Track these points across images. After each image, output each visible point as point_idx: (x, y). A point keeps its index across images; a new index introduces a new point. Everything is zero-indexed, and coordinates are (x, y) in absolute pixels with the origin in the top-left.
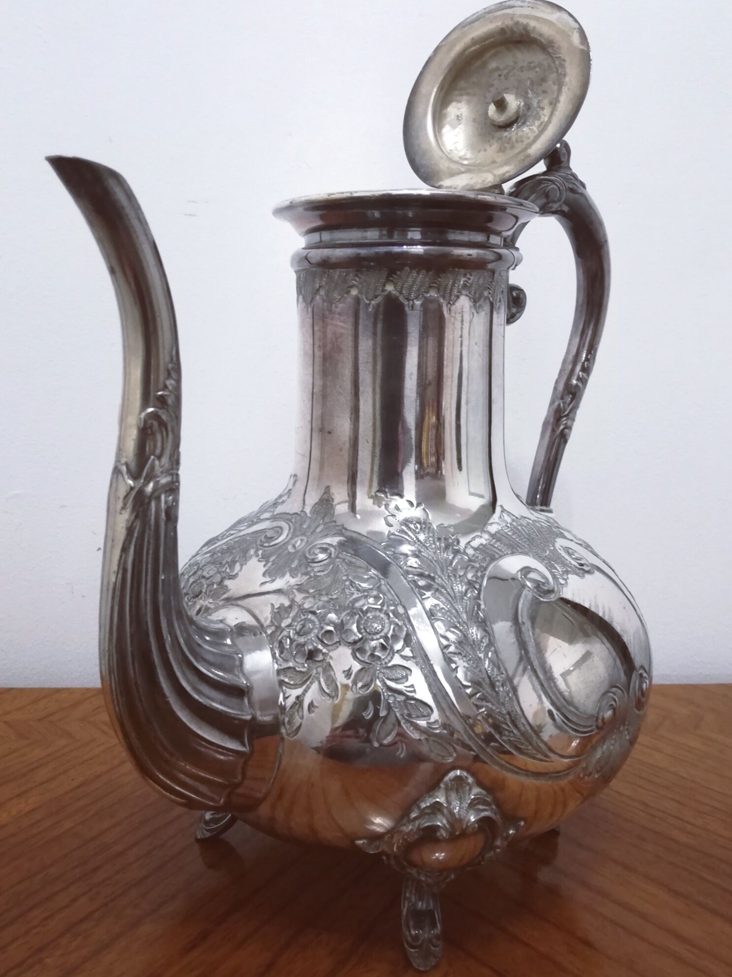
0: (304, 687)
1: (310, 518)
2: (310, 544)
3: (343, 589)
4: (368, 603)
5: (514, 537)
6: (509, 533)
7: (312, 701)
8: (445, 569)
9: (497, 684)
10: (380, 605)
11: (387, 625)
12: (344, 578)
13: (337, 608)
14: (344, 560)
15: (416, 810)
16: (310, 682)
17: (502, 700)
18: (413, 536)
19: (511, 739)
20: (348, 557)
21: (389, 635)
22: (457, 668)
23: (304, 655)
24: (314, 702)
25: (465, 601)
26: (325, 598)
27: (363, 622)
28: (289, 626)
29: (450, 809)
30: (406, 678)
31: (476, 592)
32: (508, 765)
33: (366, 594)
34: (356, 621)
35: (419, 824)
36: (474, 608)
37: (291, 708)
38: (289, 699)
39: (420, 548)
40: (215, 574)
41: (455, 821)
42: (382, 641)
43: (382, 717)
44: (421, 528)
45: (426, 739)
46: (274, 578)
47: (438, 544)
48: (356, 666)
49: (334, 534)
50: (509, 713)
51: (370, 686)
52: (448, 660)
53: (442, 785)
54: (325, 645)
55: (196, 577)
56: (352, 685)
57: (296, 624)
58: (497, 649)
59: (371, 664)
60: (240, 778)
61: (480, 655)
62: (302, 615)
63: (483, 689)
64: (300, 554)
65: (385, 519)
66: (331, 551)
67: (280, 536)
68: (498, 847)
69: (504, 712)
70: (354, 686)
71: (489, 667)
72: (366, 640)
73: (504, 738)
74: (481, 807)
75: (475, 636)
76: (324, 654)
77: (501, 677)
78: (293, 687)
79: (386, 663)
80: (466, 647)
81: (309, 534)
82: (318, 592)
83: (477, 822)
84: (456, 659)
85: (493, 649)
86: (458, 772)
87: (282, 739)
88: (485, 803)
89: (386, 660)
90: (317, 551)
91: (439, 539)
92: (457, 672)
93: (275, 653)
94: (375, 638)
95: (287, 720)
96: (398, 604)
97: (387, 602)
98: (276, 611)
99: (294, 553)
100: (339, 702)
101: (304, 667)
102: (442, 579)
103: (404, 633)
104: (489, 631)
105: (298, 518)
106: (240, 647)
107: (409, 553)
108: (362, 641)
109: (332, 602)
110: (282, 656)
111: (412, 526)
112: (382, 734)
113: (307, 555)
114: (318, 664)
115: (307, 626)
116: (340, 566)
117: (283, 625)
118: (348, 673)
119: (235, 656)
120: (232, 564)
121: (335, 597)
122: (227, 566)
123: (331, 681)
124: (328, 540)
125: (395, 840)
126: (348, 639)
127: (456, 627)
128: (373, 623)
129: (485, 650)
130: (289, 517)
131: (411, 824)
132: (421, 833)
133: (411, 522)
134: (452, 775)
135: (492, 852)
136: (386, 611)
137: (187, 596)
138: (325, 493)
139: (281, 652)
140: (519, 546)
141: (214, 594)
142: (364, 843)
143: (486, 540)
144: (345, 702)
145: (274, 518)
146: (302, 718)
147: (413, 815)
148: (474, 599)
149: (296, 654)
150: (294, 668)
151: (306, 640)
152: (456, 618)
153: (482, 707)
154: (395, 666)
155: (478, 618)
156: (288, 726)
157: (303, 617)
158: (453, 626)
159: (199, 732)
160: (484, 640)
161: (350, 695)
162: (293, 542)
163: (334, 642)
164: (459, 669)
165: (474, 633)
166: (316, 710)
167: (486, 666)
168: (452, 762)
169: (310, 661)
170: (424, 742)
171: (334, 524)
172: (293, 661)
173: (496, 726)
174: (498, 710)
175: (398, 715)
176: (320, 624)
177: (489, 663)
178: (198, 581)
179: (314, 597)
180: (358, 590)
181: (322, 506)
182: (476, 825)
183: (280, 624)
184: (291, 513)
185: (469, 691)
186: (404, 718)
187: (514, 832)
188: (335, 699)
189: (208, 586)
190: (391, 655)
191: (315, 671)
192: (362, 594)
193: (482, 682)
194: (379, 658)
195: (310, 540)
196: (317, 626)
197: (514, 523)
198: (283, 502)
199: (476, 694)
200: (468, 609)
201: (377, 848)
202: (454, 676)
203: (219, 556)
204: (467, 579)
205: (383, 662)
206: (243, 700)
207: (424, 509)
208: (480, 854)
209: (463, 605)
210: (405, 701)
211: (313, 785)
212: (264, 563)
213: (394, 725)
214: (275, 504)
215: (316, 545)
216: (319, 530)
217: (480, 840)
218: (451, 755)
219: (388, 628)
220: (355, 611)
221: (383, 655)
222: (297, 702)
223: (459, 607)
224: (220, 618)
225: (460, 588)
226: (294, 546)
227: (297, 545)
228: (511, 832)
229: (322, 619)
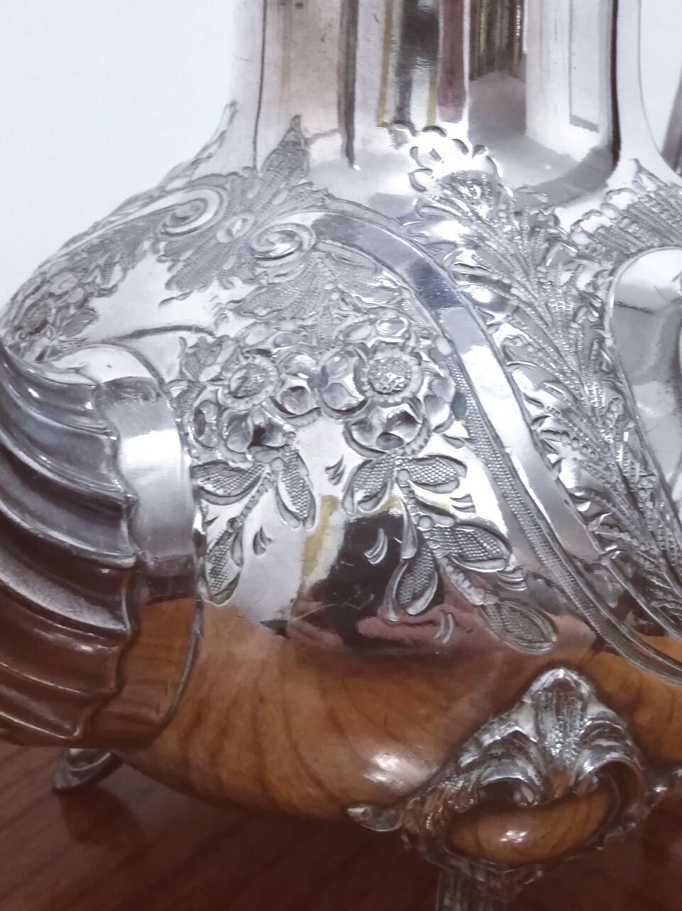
0: (246, 500)
1: (262, 179)
2: (259, 227)
3: (327, 308)
4: (378, 335)
5: (663, 216)
6: (654, 210)
7: (261, 530)
8: (532, 272)
9: (642, 494)
10: (402, 337)
11: (415, 376)
12: (329, 287)
13: (314, 343)
14: (329, 254)
15: (472, 748)
16: (258, 491)
17: (650, 528)
18: (467, 209)
19: (668, 606)
20: (335, 248)
21: (421, 396)
22: (559, 462)
23: (245, 437)
24: (265, 530)
25: (574, 332)
26: (289, 326)
27: (366, 370)
28: (215, 380)
29: (544, 748)
30: (456, 481)
31: (596, 315)
32: (660, 659)
33: (372, 316)
34: (352, 368)
35: (478, 780)
36: (592, 345)
37: (217, 544)
38: (213, 525)
39: (480, 231)
40: (74, 288)
41: (552, 769)
42: (406, 408)
43: (406, 560)
44: (483, 194)
45: (497, 605)
46: (188, 291)
47: (516, 223)
48: (353, 459)
49: (308, 208)
50: (664, 554)
51: (380, 499)
52: (543, 447)
53: (527, 700)
54: (290, 416)
55: (38, 295)
56: (345, 497)
57: (229, 375)
58: (640, 425)
59: (383, 453)
60: (112, 684)
61: (606, 438)
62: (241, 358)
63: (614, 506)
64: (240, 245)
65: (411, 175)
66: (301, 237)
67: (201, 215)
68: (632, 819)
69: (656, 551)
70: (349, 499)
71: (625, 459)
72: (373, 405)
73: (654, 604)
74: (604, 743)
75: (596, 400)
76: (286, 434)
77: (650, 481)
78: (222, 501)
79: (414, 452)
80: (577, 420)
81: (259, 208)
82: (275, 313)
83: (596, 773)
84: (557, 444)
85: (631, 425)
86: (561, 673)
87: (200, 606)
88: (612, 734)
89: (415, 446)
90: (274, 238)
91: (518, 214)
92: (560, 471)
93: (187, 434)
94: (391, 400)
95: (209, 566)
96: (437, 336)
97: (415, 332)
98: (190, 351)
99: (229, 243)
100: (317, 529)
101: (246, 460)
102: (527, 289)
103: (452, 392)
104: (623, 389)
105: (238, 181)
106: (115, 420)
107: (459, 241)
108: (363, 409)
109: (304, 333)
110: (201, 439)
111: (464, 190)
112: (406, 596)
113: (255, 246)
114: (275, 454)
115: (252, 379)
116: (321, 266)
117: (203, 378)
118: (335, 472)
119: (104, 438)
120: (106, 270)
121: (309, 322)
122: (97, 273)
123: (301, 488)
124: (296, 218)
125: (428, 807)
126: (335, 404)
127: (557, 381)
128: (387, 371)
129: (615, 426)
130: (221, 181)
131: (462, 776)
132: (482, 794)
133: (463, 183)
134: (547, 678)
135: (620, 828)
136: (414, 348)
137: (19, 332)
138: (291, 129)
139: (200, 432)
140: (673, 234)
141: (69, 324)
142: (364, 814)
143: (611, 219)
144: (328, 531)
145: (191, 185)
146: (240, 563)
147: (467, 759)
148: (591, 327)
149: (228, 436)
150: (225, 463)
151: (250, 406)
152: (555, 363)
153: (611, 542)
154: (432, 457)
155: (601, 364)
156: (211, 581)
157: (244, 362)
158: (552, 378)
159: (23, 591)
160: (614, 408)
161: (339, 519)
162: (227, 224)
163: (307, 411)
164: (564, 465)
165: (594, 392)
166: (269, 547)
167: (620, 458)
168: (548, 654)
169: (259, 449)
170: (490, 611)
171: (308, 188)
172: (223, 449)
173: (640, 581)
174: (643, 548)
175: (439, 555)
176: (280, 374)
177: (625, 453)
178: (42, 304)
179: (267, 324)
180: (357, 309)
181: (285, 156)
182: (595, 780)
183: (196, 375)
184: (225, 172)
185: (584, 507)
186: (451, 563)
187: (665, 789)
188: (308, 524)
189: (59, 309)
190: (424, 435)
191: (267, 469)
192: (366, 317)
193: (611, 490)
194: (400, 440)
195: (261, 220)
196: (272, 379)
197: (662, 192)
198: (209, 157)
199: (599, 514)
200: (580, 347)
201: (392, 821)
202: (554, 478)
203: (84, 258)
204: (577, 290)
205: (408, 450)
206: (116, 526)
207: (488, 158)
208: (596, 832)
209: (569, 339)
210: (452, 529)
211: (261, 699)
212: (168, 264)
213: (430, 577)
214: (196, 163)
215: (272, 227)
216: (277, 201)
217: (597, 810)
218: (547, 640)
219: (419, 382)
220: (350, 348)
221: (408, 435)
222: (230, 531)
223: (561, 343)
224: (76, 365)
225: (564, 307)
226: (229, 232)
227: (234, 231)
228: (659, 790)
229: (284, 365)
